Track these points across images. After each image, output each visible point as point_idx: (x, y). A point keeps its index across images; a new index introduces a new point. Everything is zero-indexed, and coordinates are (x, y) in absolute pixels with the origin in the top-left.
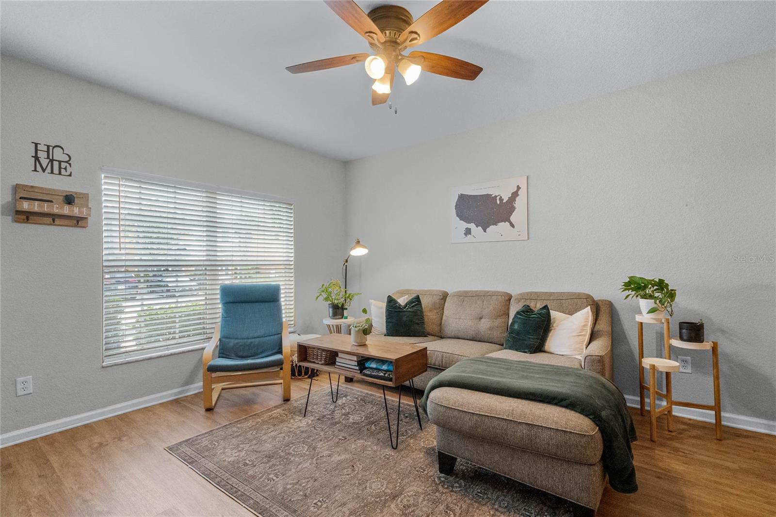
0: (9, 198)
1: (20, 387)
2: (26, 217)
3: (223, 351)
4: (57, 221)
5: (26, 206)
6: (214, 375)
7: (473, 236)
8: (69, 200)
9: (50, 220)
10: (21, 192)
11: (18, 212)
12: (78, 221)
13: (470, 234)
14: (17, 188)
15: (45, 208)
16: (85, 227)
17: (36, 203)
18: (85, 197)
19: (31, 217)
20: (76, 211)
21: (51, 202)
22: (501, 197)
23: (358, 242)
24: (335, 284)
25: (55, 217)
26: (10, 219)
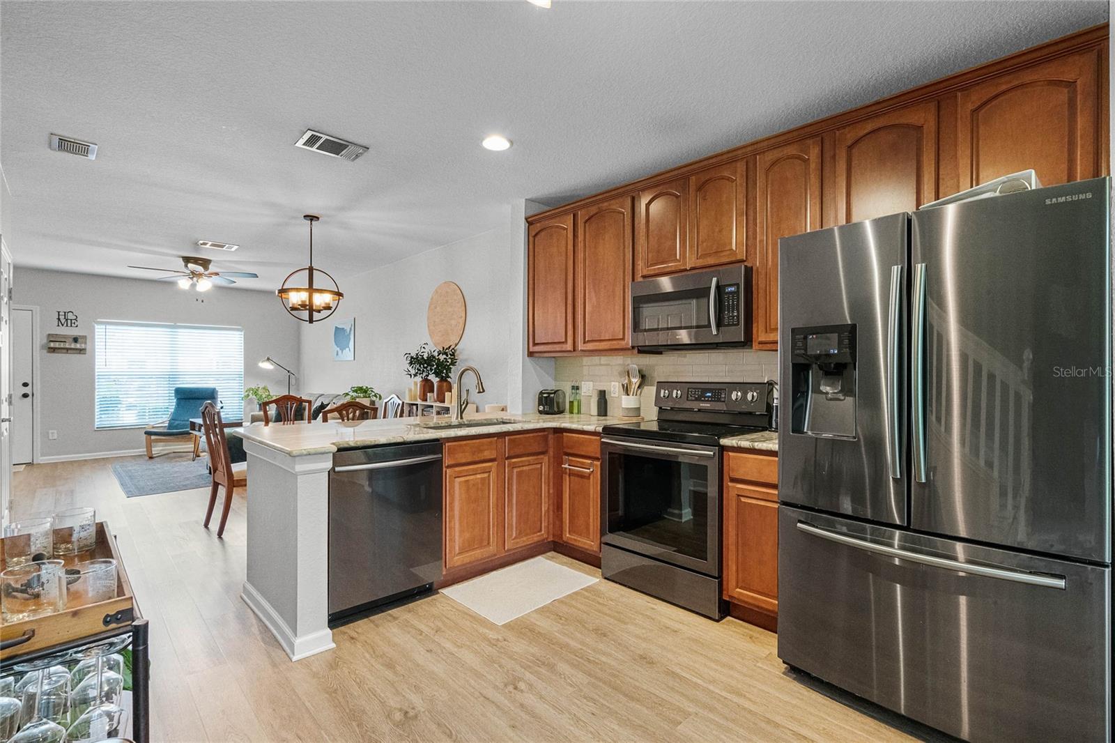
0: (45, 341)
1: (50, 435)
2: (53, 350)
3: (170, 427)
4: (69, 351)
5: (52, 345)
6: (153, 437)
7: (339, 356)
8: (76, 340)
9: (65, 351)
10: (52, 338)
11: (49, 348)
12: (81, 351)
13: (338, 354)
14: (50, 335)
15: (62, 345)
16: (85, 354)
17: (58, 343)
18: (85, 337)
19: (56, 350)
20: (78, 346)
21: (65, 342)
23: (268, 359)
24: (264, 388)
25: (68, 349)
26: (45, 351)
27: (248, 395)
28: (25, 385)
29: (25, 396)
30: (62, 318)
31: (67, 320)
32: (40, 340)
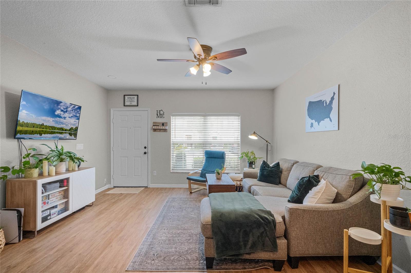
0: (152, 125)
1: (154, 173)
2: (155, 130)
4: (161, 131)
5: (154, 127)
6: (192, 181)
7: (314, 128)
8: (163, 124)
9: (159, 130)
11: (154, 129)
12: (165, 130)
13: (313, 127)
14: (154, 123)
15: (157, 128)
16: (167, 132)
17: (156, 126)
18: (167, 123)
19: (156, 130)
20: (163, 128)
21: (159, 126)
22: (326, 101)
23: (254, 133)
24: (252, 152)
25: (160, 130)
26: (152, 131)
27: (243, 157)
28: (145, 148)
29: (145, 153)
30: (158, 113)
31: (160, 114)
32: (150, 125)
